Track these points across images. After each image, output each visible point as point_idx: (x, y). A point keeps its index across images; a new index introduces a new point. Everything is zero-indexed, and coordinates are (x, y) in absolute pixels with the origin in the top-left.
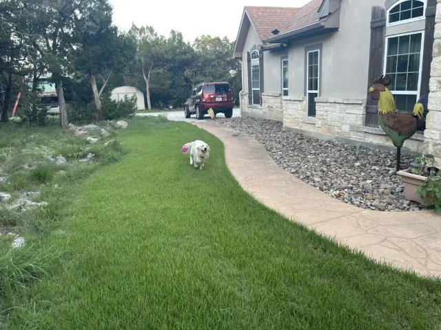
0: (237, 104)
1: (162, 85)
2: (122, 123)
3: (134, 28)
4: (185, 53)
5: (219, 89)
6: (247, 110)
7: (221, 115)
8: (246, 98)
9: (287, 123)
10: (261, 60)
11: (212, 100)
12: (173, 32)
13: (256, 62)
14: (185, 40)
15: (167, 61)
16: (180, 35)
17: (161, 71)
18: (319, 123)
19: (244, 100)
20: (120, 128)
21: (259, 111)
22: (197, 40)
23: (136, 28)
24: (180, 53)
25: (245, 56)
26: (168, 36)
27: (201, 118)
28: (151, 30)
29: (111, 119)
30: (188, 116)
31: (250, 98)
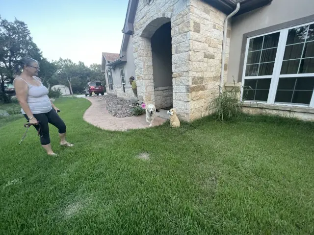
0: (105, 91)
1: (77, 84)
3: (61, 60)
4: (86, 70)
6: (109, 92)
7: (100, 94)
8: (108, 87)
9: (118, 96)
10: (111, 73)
11: (94, 89)
12: (80, 62)
13: (109, 74)
14: (86, 65)
15: (78, 74)
16: (83, 63)
17: (76, 78)
18: (126, 95)
19: (108, 89)
21: (113, 92)
22: (91, 65)
24: (84, 71)
25: (106, 72)
26: (77, 64)
27: (90, 96)
28: (70, 61)
30: (86, 96)
31: (110, 88)
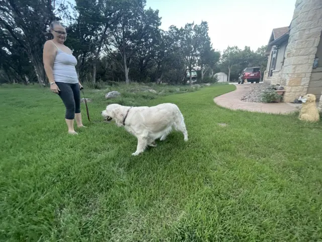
0: (262, 79)
1: (236, 71)
2: (208, 84)
5: (255, 70)
6: (267, 80)
7: (255, 82)
8: (267, 74)
10: (277, 54)
12: (246, 47)
13: (274, 56)
14: (251, 50)
15: (240, 60)
16: (249, 48)
17: (236, 65)
20: (207, 86)
21: (271, 79)
22: (259, 49)
23: (230, 48)
24: (248, 56)
25: (271, 54)
29: (205, 83)
31: (269, 74)
